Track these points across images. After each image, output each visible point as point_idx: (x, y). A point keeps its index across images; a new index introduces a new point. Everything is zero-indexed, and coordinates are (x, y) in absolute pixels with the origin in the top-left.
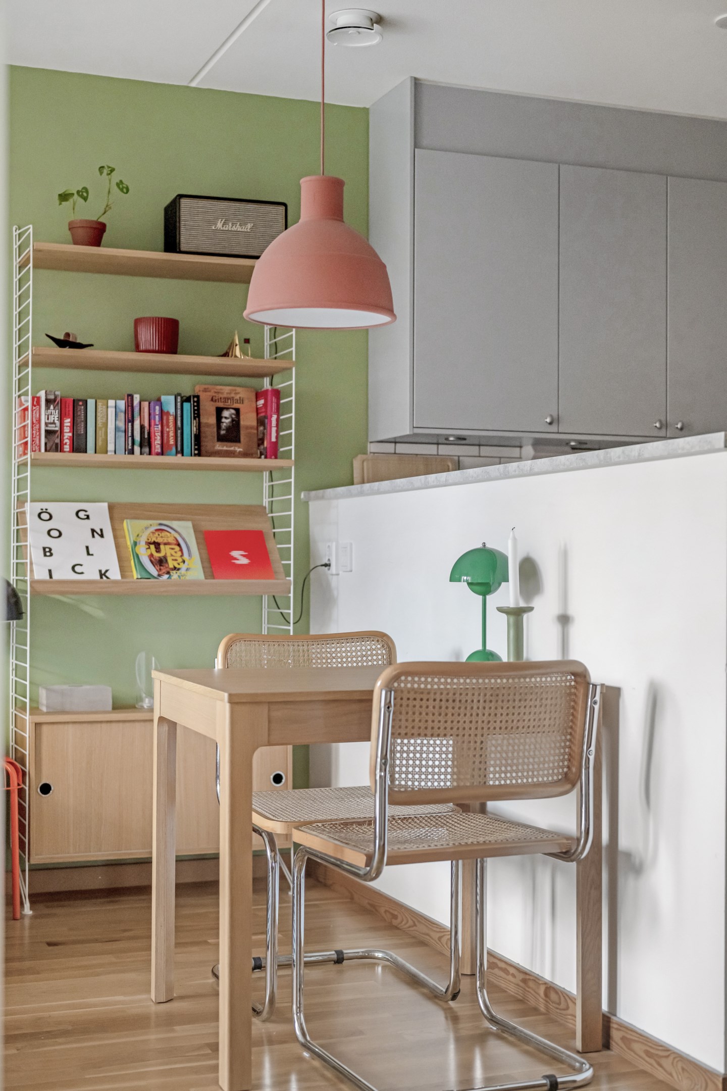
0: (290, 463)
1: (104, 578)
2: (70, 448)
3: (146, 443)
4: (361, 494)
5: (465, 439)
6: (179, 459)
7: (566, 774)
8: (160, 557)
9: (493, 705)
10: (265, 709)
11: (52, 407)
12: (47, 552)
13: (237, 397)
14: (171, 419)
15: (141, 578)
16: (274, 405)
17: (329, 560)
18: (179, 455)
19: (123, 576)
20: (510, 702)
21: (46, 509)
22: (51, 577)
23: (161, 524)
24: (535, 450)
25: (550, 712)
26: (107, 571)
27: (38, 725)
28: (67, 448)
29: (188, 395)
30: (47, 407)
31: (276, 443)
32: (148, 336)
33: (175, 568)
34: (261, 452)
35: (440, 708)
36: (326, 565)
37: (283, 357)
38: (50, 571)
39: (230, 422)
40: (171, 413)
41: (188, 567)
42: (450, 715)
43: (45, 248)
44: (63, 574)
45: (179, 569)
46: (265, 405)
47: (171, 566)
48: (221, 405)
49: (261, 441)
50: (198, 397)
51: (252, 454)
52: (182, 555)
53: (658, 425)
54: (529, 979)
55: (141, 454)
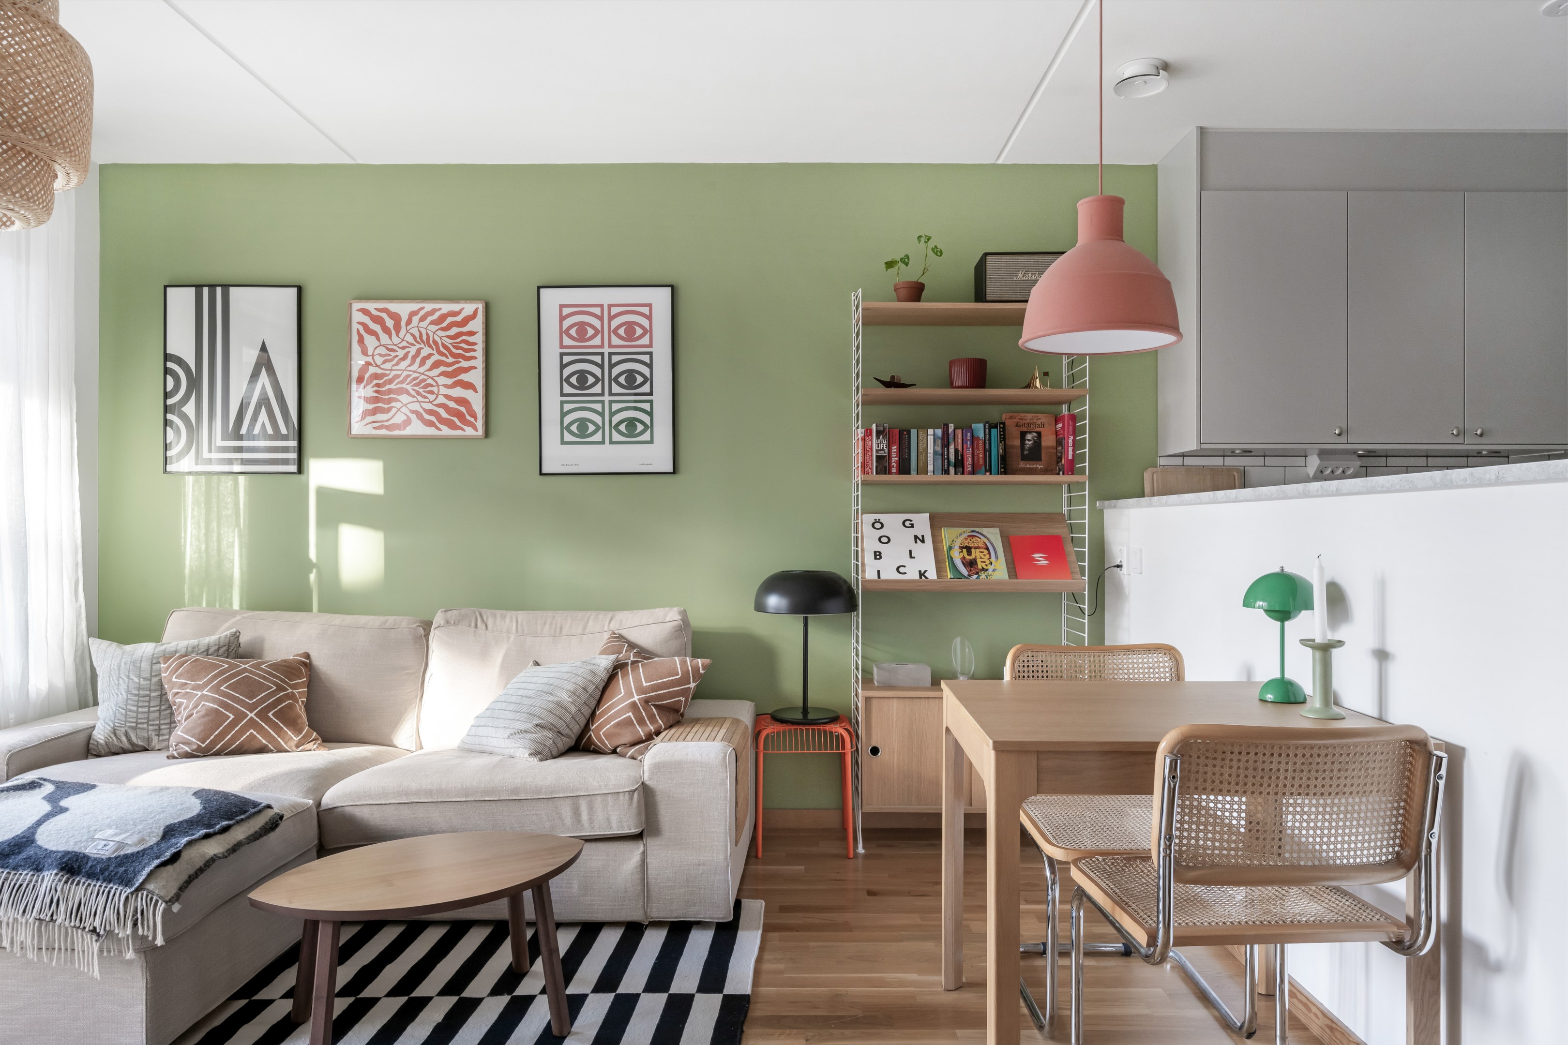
0: (1085, 478)
1: (923, 578)
2: (896, 470)
3: (959, 465)
4: (1151, 505)
5: (1251, 452)
6: (988, 477)
7: (1398, 853)
8: (970, 560)
9: (1304, 775)
10: (1034, 759)
11: (881, 437)
12: (878, 555)
13: (1039, 422)
14: (981, 443)
15: (953, 578)
16: (1071, 428)
17: (1121, 562)
18: (988, 473)
19: (939, 576)
20: (1327, 773)
21: (879, 520)
22: (879, 577)
23: (972, 531)
24: (1321, 459)
25: (1379, 784)
26: (925, 571)
27: (867, 699)
28: (894, 470)
29: (995, 422)
30: (878, 437)
31: (1072, 461)
32: (960, 375)
33: (983, 569)
34: (1059, 468)
35: (1238, 776)
36: (1118, 566)
37: (1079, 386)
38: (879, 572)
39: (1032, 444)
40: (981, 439)
41: (995, 568)
42: (1250, 784)
43: (871, 307)
44: (889, 574)
45: (987, 570)
46: (1063, 428)
47: (980, 567)
48: (1024, 429)
49: (1059, 459)
50: (1004, 423)
51: (1052, 470)
52: (990, 558)
53: (1455, 432)
54: (1336, 1029)
55: (955, 474)
